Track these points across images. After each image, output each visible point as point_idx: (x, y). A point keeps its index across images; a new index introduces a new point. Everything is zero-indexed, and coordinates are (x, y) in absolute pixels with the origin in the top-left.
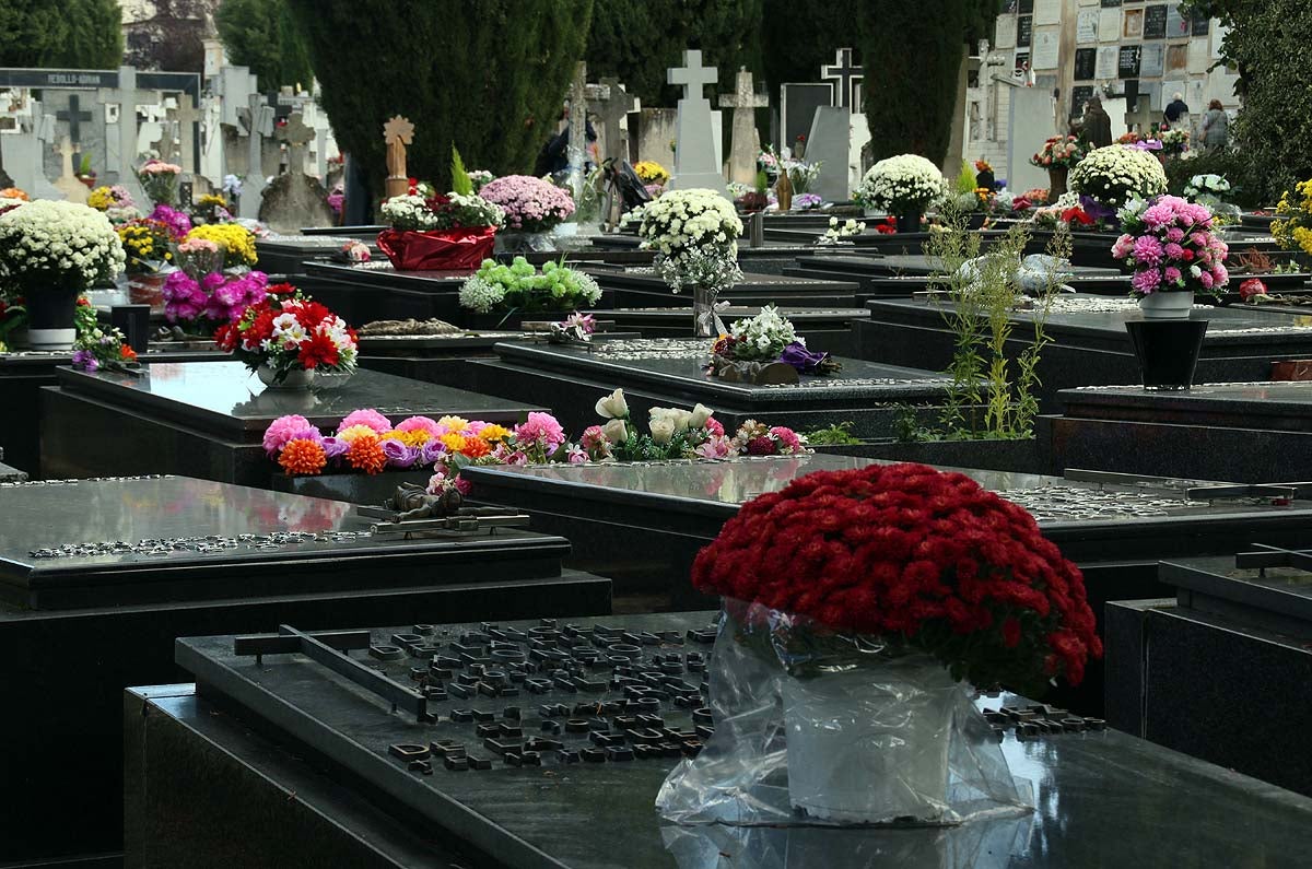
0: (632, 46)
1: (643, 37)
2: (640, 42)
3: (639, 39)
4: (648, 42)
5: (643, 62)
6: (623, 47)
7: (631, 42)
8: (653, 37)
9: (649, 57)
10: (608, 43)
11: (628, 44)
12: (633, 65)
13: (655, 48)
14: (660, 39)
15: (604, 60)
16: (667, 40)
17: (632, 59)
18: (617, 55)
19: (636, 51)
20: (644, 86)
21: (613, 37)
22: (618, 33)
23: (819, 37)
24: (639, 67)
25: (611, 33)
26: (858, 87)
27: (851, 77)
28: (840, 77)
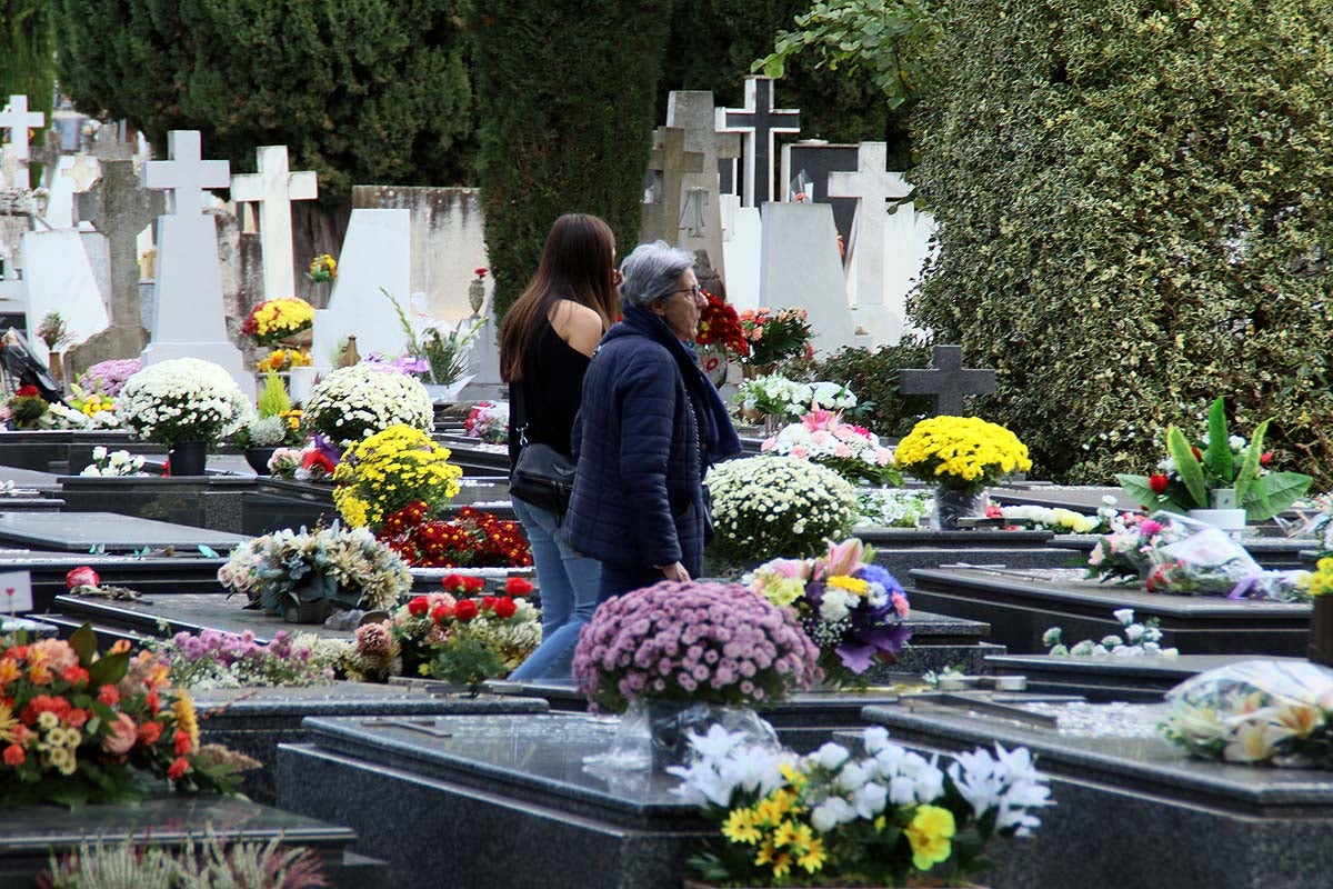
0: (354, 62)
1: (374, 45)
2: (369, 56)
3: (368, 48)
4: (385, 56)
5: (377, 92)
6: (337, 68)
7: (352, 54)
8: (394, 47)
9: (389, 83)
10: (305, 57)
11: (345, 59)
12: (360, 98)
13: (400, 68)
14: (410, 51)
15: (301, 87)
16: (425, 50)
17: (354, 87)
18: (324, 78)
19: (362, 73)
20: (381, 141)
21: (319, 44)
22: (326, 36)
23: (732, 50)
24: (370, 103)
25: (312, 37)
26: (787, 150)
27: (773, 130)
28: (752, 130)
